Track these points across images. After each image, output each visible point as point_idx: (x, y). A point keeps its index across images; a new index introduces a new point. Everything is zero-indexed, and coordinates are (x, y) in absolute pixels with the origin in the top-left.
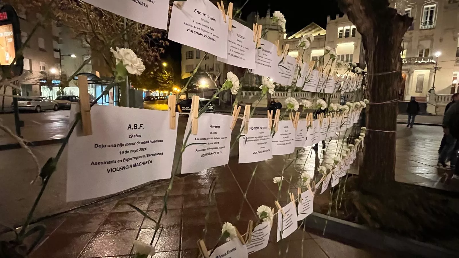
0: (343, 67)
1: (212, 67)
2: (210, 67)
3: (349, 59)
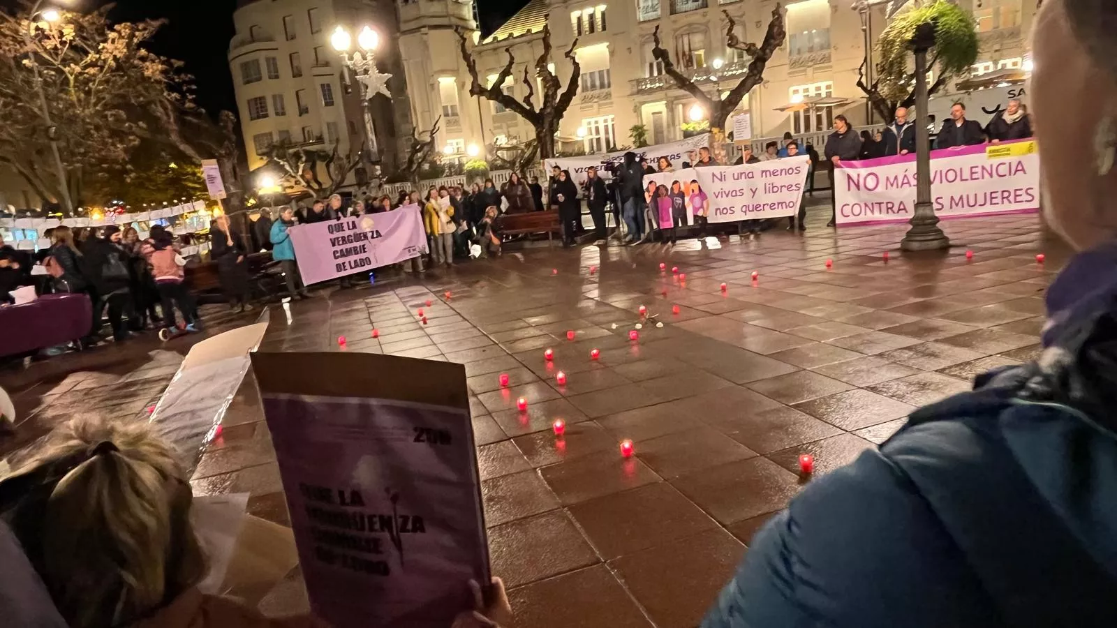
0: (596, 100)
1: (319, 135)
2: (316, 133)
3: (606, 82)
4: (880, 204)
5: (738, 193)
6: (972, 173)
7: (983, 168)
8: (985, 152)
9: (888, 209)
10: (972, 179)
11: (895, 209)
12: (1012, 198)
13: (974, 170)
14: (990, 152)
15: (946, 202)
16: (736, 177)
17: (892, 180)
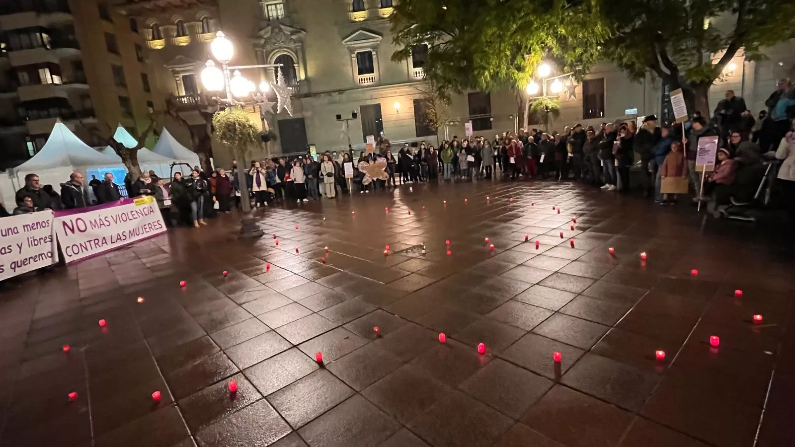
4: (89, 241)
5: (7, 251)
6: (133, 215)
7: (137, 212)
8: (133, 202)
9: (96, 244)
10: (134, 218)
11: (100, 244)
12: (153, 227)
13: (133, 213)
14: (136, 202)
15: (127, 234)
16: (4, 234)
17: (94, 223)
